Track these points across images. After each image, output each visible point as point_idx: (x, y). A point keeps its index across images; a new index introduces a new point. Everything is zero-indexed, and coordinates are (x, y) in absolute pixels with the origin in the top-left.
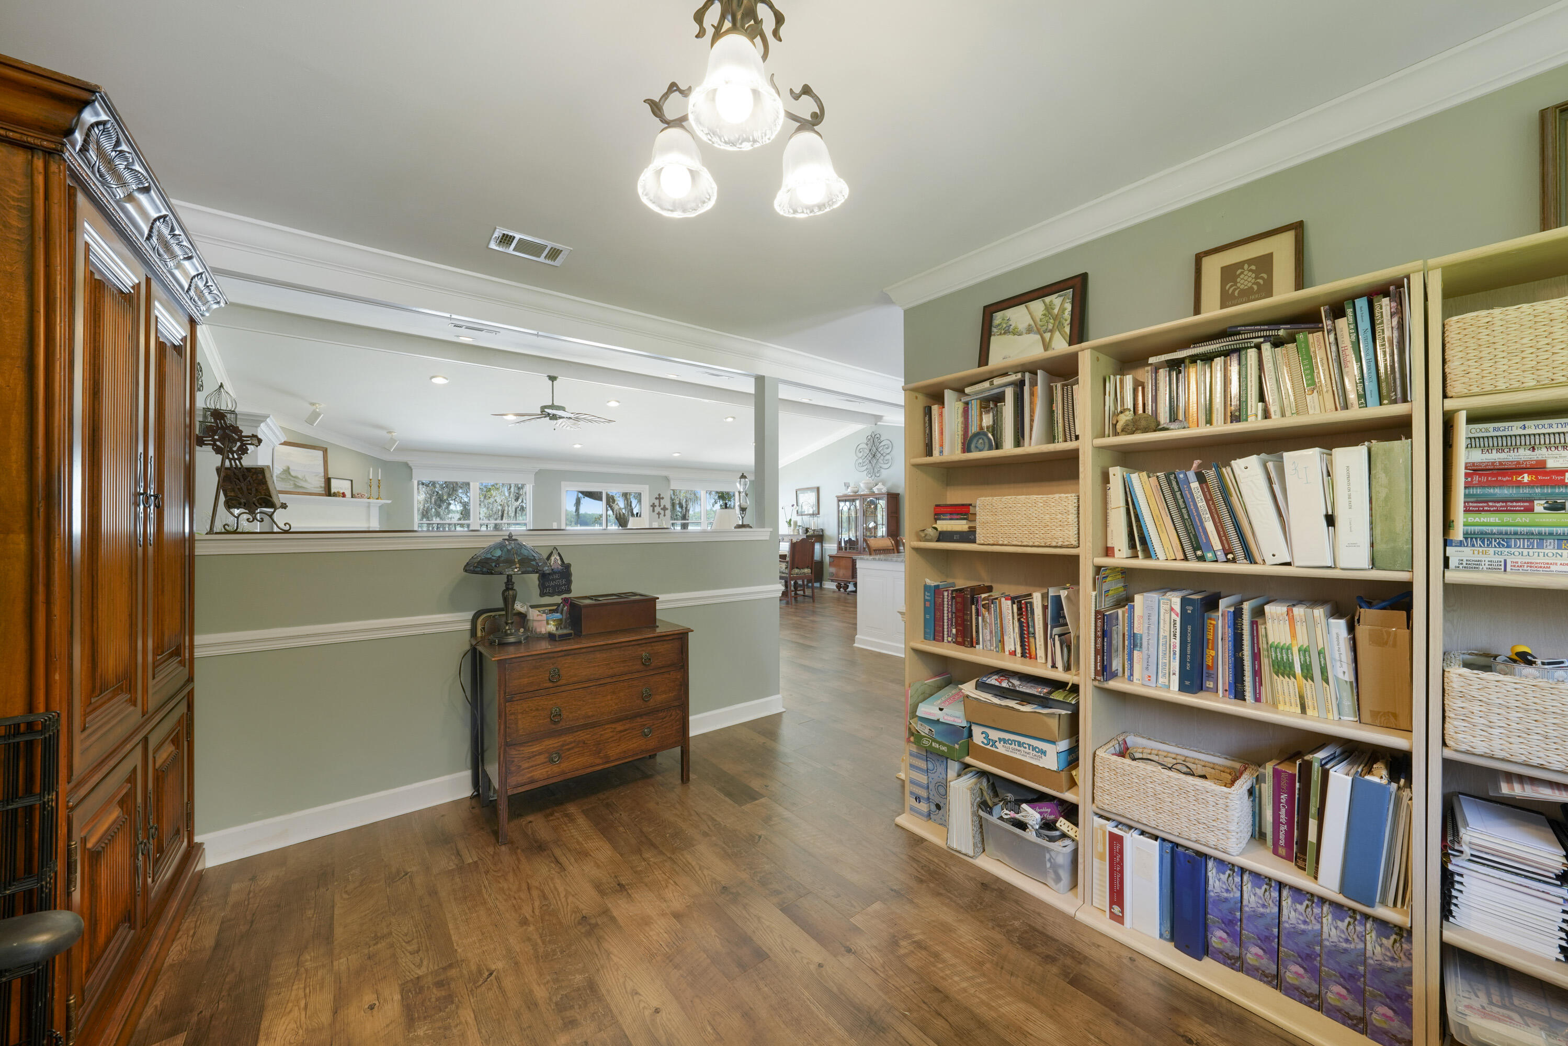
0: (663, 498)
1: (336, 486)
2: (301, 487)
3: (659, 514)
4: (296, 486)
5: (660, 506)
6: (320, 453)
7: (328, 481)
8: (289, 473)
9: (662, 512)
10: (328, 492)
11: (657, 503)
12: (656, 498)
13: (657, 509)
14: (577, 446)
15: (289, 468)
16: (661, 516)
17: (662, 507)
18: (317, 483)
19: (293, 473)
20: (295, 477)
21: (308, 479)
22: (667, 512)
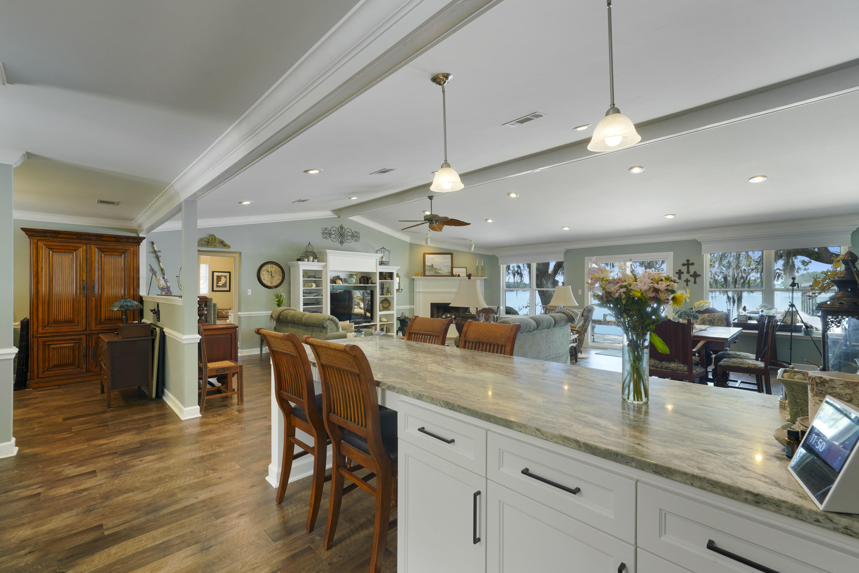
0: (693, 264)
1: (456, 271)
2: (439, 273)
3: (687, 281)
4: (436, 273)
5: (688, 272)
6: (449, 256)
7: (452, 268)
8: (433, 267)
9: (692, 279)
10: (452, 275)
11: (684, 269)
12: (684, 265)
13: (685, 276)
14: (566, 229)
15: (433, 265)
16: (691, 284)
17: (692, 273)
18: (446, 270)
19: (435, 267)
20: (436, 269)
21: (442, 269)
22: (698, 279)
